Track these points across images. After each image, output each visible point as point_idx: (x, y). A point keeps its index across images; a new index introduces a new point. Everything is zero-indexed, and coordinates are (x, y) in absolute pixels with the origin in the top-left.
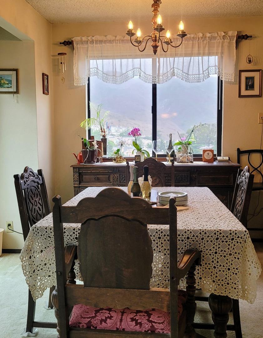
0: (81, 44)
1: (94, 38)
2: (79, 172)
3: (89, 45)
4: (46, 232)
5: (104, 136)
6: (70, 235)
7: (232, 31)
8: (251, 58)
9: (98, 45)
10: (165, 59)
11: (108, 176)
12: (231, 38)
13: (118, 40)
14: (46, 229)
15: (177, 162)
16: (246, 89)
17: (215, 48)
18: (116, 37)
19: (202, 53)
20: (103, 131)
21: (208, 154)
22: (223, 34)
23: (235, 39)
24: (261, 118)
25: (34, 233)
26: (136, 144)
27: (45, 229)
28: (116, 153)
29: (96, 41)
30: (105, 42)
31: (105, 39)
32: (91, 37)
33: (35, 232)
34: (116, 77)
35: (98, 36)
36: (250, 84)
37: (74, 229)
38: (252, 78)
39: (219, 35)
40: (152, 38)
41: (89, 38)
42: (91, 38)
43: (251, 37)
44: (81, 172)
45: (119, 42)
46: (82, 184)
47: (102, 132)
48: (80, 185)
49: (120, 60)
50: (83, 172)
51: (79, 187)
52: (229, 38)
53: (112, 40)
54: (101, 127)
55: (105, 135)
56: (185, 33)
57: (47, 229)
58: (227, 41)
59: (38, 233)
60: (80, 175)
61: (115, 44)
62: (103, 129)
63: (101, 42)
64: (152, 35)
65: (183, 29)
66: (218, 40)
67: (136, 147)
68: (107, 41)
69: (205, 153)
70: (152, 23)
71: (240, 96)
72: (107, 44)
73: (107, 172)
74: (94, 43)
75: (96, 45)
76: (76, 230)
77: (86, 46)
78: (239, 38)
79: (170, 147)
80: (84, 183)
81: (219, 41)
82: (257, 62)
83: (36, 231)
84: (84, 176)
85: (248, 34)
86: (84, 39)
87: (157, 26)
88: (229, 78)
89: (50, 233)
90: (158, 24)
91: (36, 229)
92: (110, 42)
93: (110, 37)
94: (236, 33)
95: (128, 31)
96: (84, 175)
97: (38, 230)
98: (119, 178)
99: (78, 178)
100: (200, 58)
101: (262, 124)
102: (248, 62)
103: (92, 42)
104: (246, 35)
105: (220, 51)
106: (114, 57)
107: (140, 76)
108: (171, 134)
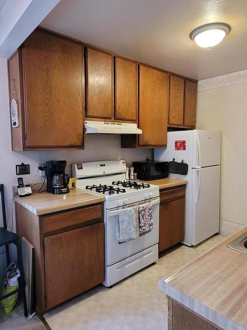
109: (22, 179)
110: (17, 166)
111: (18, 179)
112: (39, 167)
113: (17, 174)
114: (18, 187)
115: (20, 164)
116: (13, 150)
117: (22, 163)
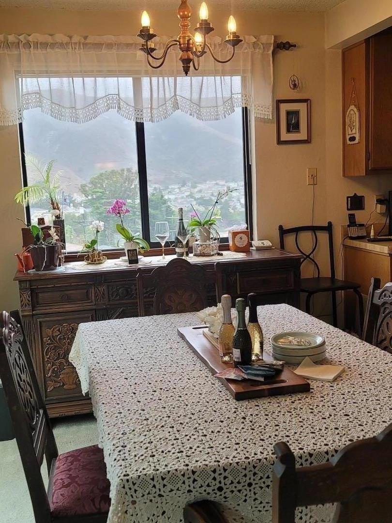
0: (7, 48)
1: (30, 38)
2: (31, 289)
3: (21, 50)
4: (154, 486)
5: (58, 217)
6: (207, 483)
7: (266, 36)
8: (296, 80)
9: (39, 50)
10: (161, 79)
11: (86, 291)
12: (266, 46)
13: (76, 43)
14: (153, 479)
15: (195, 255)
16: (288, 131)
17: (241, 63)
18: (71, 37)
19: (221, 71)
20: (56, 207)
21: (241, 238)
22: (254, 40)
23: (272, 48)
24: (310, 176)
25: (126, 493)
26: (123, 229)
27: (151, 482)
28: (88, 247)
29: (36, 44)
30: (53, 46)
31: (50, 40)
32: (24, 35)
33: (128, 491)
34: (76, 110)
35: (38, 35)
36: (293, 122)
37: (214, 471)
38: (296, 113)
39: (247, 41)
40: (180, 45)
41: (21, 38)
42: (25, 38)
43: (295, 46)
44: (36, 287)
45: (77, 48)
46: (36, 309)
47: (54, 208)
48: (34, 313)
49: (82, 79)
50: (39, 287)
51: (33, 315)
52: (262, 47)
53: (64, 42)
54: (52, 200)
55: (59, 214)
56: (238, 37)
57: (156, 479)
58: (258, 51)
59: (136, 491)
60: (34, 293)
61: (70, 50)
62: (55, 205)
63: (45, 45)
64: (180, 39)
65: (235, 31)
66: (246, 48)
67: (123, 233)
68: (56, 44)
69: (236, 237)
70: (179, 16)
71: (280, 142)
72: (57, 50)
73: (83, 283)
74: (32, 47)
75: (36, 52)
76: (218, 472)
77: (16, 53)
78: (278, 47)
79: (183, 231)
80: (41, 307)
81: (246, 51)
82: (302, 87)
83: (130, 489)
84: (40, 295)
85: (291, 42)
86: (11, 38)
87: (201, 24)
88: (265, 113)
89: (161, 487)
90: (202, 20)
91: (130, 483)
92: (62, 45)
93: (60, 38)
94: (273, 38)
95: (141, 31)
96: (40, 292)
97: (134, 484)
98: (106, 292)
99: (30, 299)
100: (218, 78)
101: (313, 186)
102: (292, 86)
103: (28, 45)
104: (288, 43)
105: (249, 68)
106: (71, 74)
107: (119, 108)
108: (182, 209)
109: (353, 215)
110: (348, 198)
111: (349, 214)
112: (377, 201)
113: (348, 209)
114: (349, 226)
115: (352, 195)
116: (344, 175)
117: (355, 194)
